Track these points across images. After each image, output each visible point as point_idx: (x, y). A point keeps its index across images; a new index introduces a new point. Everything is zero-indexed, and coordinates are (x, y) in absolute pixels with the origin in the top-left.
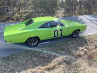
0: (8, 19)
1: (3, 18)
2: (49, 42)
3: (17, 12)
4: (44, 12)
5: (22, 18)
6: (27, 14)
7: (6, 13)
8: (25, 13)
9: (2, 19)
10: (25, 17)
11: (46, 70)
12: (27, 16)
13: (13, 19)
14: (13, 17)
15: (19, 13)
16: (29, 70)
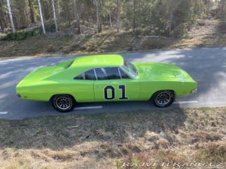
0: (74, 48)
1: (68, 45)
2: (101, 107)
3: (96, 33)
4: (154, 34)
5: (102, 46)
6: (113, 39)
7: (75, 35)
8: (109, 36)
9: (66, 48)
10: (106, 46)
11: (54, 158)
12: (112, 42)
13: (84, 49)
14: (85, 45)
15: (98, 36)
16: (30, 150)
